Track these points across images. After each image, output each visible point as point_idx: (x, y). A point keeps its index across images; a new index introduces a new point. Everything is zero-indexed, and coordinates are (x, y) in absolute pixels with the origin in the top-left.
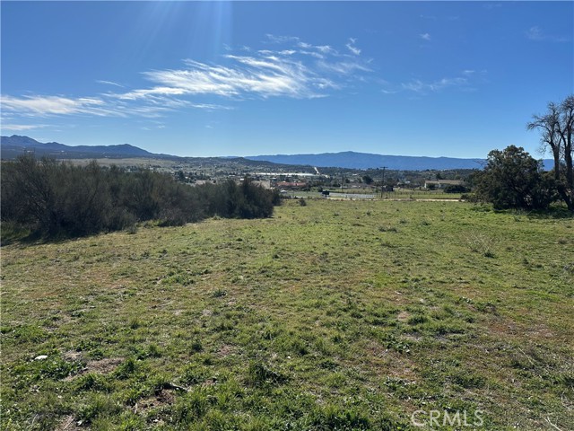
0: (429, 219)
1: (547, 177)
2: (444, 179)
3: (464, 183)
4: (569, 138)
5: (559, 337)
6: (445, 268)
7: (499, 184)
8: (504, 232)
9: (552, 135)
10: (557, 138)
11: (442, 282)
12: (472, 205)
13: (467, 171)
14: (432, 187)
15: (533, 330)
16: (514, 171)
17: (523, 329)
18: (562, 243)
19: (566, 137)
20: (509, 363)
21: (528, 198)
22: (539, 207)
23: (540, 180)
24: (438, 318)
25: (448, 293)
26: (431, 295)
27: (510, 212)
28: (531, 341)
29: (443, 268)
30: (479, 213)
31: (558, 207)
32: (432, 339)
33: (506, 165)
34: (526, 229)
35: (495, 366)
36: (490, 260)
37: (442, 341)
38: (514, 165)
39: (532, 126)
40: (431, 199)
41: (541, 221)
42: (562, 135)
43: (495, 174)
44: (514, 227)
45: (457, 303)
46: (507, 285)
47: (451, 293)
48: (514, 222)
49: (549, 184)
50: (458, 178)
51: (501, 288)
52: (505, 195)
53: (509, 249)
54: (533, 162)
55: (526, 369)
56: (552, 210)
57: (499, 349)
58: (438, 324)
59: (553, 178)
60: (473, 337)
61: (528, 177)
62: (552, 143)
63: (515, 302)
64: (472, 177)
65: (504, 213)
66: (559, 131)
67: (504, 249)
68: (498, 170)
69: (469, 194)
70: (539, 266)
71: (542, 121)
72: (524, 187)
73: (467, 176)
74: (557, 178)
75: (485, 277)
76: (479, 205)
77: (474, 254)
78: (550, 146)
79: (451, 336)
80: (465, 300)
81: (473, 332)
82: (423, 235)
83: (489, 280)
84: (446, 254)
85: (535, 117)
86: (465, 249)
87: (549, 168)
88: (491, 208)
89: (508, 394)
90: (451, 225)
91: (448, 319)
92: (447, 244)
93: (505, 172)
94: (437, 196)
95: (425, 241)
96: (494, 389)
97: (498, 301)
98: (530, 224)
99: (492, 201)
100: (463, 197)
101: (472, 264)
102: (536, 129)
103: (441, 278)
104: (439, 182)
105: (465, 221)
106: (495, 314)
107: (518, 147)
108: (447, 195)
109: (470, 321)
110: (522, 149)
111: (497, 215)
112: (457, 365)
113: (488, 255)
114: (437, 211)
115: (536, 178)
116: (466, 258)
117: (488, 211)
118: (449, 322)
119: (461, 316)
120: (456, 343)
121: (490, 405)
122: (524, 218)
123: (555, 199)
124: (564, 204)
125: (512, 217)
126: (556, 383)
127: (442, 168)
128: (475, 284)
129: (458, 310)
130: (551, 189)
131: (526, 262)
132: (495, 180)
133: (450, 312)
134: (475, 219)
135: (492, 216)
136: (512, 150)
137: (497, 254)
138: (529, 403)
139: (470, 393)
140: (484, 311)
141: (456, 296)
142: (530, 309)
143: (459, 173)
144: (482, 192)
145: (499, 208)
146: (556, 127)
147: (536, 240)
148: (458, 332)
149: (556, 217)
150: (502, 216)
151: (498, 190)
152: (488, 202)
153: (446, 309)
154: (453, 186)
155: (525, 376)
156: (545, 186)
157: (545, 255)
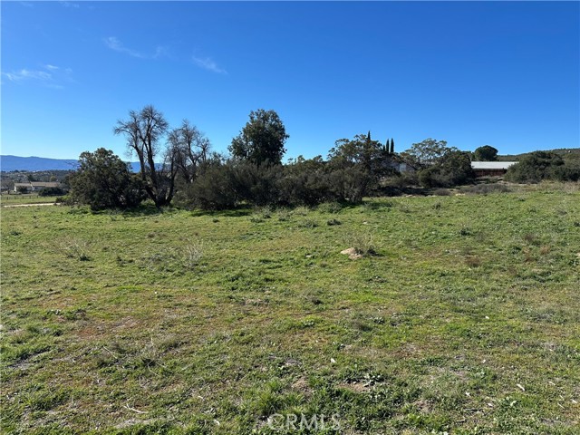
0: (19, 228)
1: (135, 178)
2: (38, 181)
3: (60, 185)
4: (150, 144)
5: (141, 323)
6: (34, 282)
7: (93, 185)
8: (101, 233)
9: (136, 140)
10: (140, 144)
11: (28, 299)
12: (68, 208)
13: (63, 172)
14: (23, 190)
15: (120, 324)
16: (106, 173)
17: (112, 326)
18: (151, 236)
19: (147, 143)
20: (95, 365)
21: (122, 198)
22: (131, 206)
23: (130, 181)
24: (19, 342)
25: (33, 310)
26: (13, 317)
27: (106, 213)
28: (117, 336)
29: (31, 283)
30: (77, 216)
31: (148, 204)
32: (10, 369)
33: (98, 167)
34: (121, 228)
35: (82, 373)
36: (86, 263)
37: (23, 367)
38: (105, 167)
39: (118, 131)
40: (23, 203)
41: (134, 219)
42: (144, 141)
43: (89, 176)
44: (111, 226)
45: (45, 318)
46: (99, 286)
47: (38, 309)
48: (110, 222)
49: (139, 184)
50: (54, 180)
51: (93, 291)
52: (101, 197)
53: (105, 249)
54: (122, 164)
55: (112, 365)
56: (143, 208)
57: (86, 354)
58: (19, 349)
59: (141, 179)
60: (60, 350)
61: (120, 178)
62: (136, 148)
63: (105, 301)
64: (67, 178)
65: (101, 213)
66: (141, 137)
67: (100, 250)
68: (91, 171)
69: (65, 197)
70: (131, 261)
71: (126, 127)
72: (117, 188)
73: (63, 177)
74: (144, 179)
75: (79, 283)
76: (76, 208)
77: (70, 260)
78: (135, 150)
79: (35, 358)
80: (54, 312)
81: (60, 345)
82: (11, 247)
83: (82, 284)
84: (37, 265)
85: (120, 122)
86: (61, 255)
87: (137, 170)
88: (89, 210)
89: (92, 397)
90: (46, 231)
91: (32, 340)
92: (40, 253)
93: (98, 173)
94: (31, 200)
95: (13, 254)
96: (78, 398)
97: (89, 305)
98: (125, 223)
99: (89, 203)
100: (58, 201)
101: (65, 271)
102: (121, 134)
103: (28, 295)
104: (32, 185)
105: (63, 225)
106: (85, 319)
107: (107, 150)
108: (43, 199)
109: (58, 334)
110: (111, 152)
111: (95, 217)
112: (39, 388)
113: (84, 259)
114: (29, 218)
115: (127, 179)
116: (60, 266)
117: (86, 213)
118: (33, 343)
119: (48, 332)
120: (40, 364)
121: (72, 417)
122: (120, 217)
123: (145, 198)
124: (153, 202)
125: (108, 217)
126: (136, 368)
127: (34, 169)
128: (68, 292)
129: (45, 327)
130: (140, 189)
131: (119, 259)
132: (89, 181)
133: (35, 331)
134: (71, 222)
135: (90, 218)
136: (103, 152)
137: (93, 255)
138: (111, 397)
139: (52, 413)
140: (74, 319)
141: (43, 311)
142: (118, 304)
143: (55, 175)
144: (78, 195)
145: (96, 210)
146: (138, 134)
147: (129, 237)
148: (44, 351)
149: (147, 214)
150: (99, 217)
151: (93, 192)
152: (84, 204)
153: (30, 329)
154: (48, 188)
155: (110, 372)
156: (135, 186)
157: (136, 250)
